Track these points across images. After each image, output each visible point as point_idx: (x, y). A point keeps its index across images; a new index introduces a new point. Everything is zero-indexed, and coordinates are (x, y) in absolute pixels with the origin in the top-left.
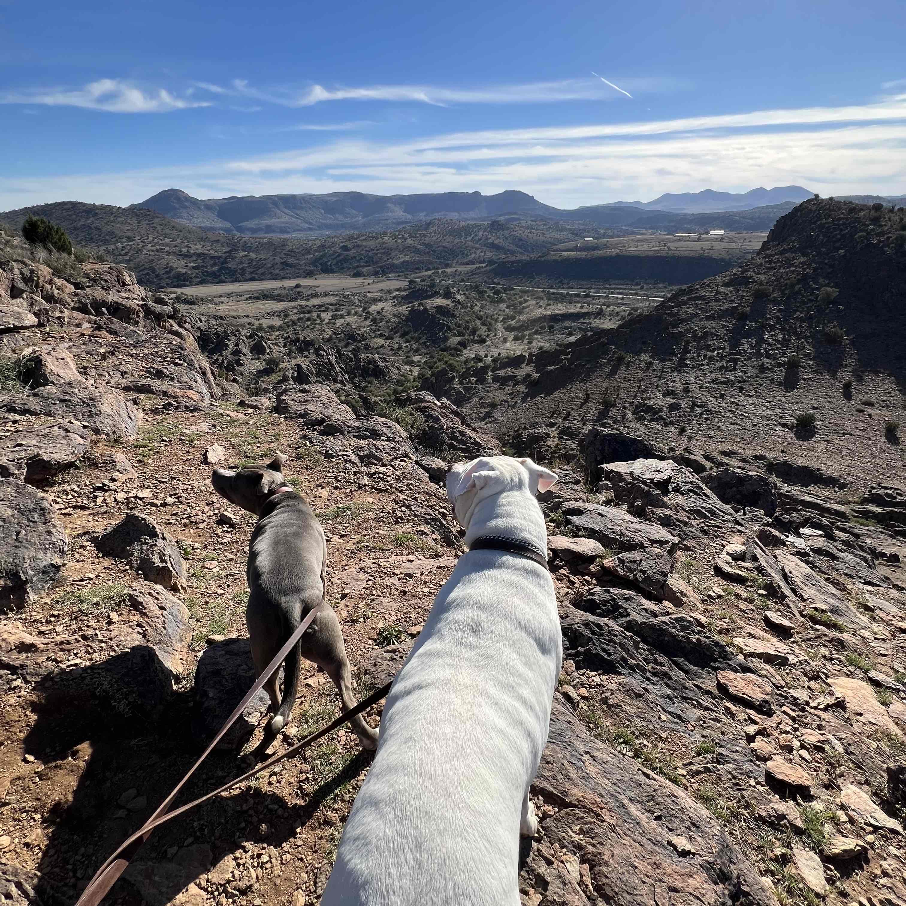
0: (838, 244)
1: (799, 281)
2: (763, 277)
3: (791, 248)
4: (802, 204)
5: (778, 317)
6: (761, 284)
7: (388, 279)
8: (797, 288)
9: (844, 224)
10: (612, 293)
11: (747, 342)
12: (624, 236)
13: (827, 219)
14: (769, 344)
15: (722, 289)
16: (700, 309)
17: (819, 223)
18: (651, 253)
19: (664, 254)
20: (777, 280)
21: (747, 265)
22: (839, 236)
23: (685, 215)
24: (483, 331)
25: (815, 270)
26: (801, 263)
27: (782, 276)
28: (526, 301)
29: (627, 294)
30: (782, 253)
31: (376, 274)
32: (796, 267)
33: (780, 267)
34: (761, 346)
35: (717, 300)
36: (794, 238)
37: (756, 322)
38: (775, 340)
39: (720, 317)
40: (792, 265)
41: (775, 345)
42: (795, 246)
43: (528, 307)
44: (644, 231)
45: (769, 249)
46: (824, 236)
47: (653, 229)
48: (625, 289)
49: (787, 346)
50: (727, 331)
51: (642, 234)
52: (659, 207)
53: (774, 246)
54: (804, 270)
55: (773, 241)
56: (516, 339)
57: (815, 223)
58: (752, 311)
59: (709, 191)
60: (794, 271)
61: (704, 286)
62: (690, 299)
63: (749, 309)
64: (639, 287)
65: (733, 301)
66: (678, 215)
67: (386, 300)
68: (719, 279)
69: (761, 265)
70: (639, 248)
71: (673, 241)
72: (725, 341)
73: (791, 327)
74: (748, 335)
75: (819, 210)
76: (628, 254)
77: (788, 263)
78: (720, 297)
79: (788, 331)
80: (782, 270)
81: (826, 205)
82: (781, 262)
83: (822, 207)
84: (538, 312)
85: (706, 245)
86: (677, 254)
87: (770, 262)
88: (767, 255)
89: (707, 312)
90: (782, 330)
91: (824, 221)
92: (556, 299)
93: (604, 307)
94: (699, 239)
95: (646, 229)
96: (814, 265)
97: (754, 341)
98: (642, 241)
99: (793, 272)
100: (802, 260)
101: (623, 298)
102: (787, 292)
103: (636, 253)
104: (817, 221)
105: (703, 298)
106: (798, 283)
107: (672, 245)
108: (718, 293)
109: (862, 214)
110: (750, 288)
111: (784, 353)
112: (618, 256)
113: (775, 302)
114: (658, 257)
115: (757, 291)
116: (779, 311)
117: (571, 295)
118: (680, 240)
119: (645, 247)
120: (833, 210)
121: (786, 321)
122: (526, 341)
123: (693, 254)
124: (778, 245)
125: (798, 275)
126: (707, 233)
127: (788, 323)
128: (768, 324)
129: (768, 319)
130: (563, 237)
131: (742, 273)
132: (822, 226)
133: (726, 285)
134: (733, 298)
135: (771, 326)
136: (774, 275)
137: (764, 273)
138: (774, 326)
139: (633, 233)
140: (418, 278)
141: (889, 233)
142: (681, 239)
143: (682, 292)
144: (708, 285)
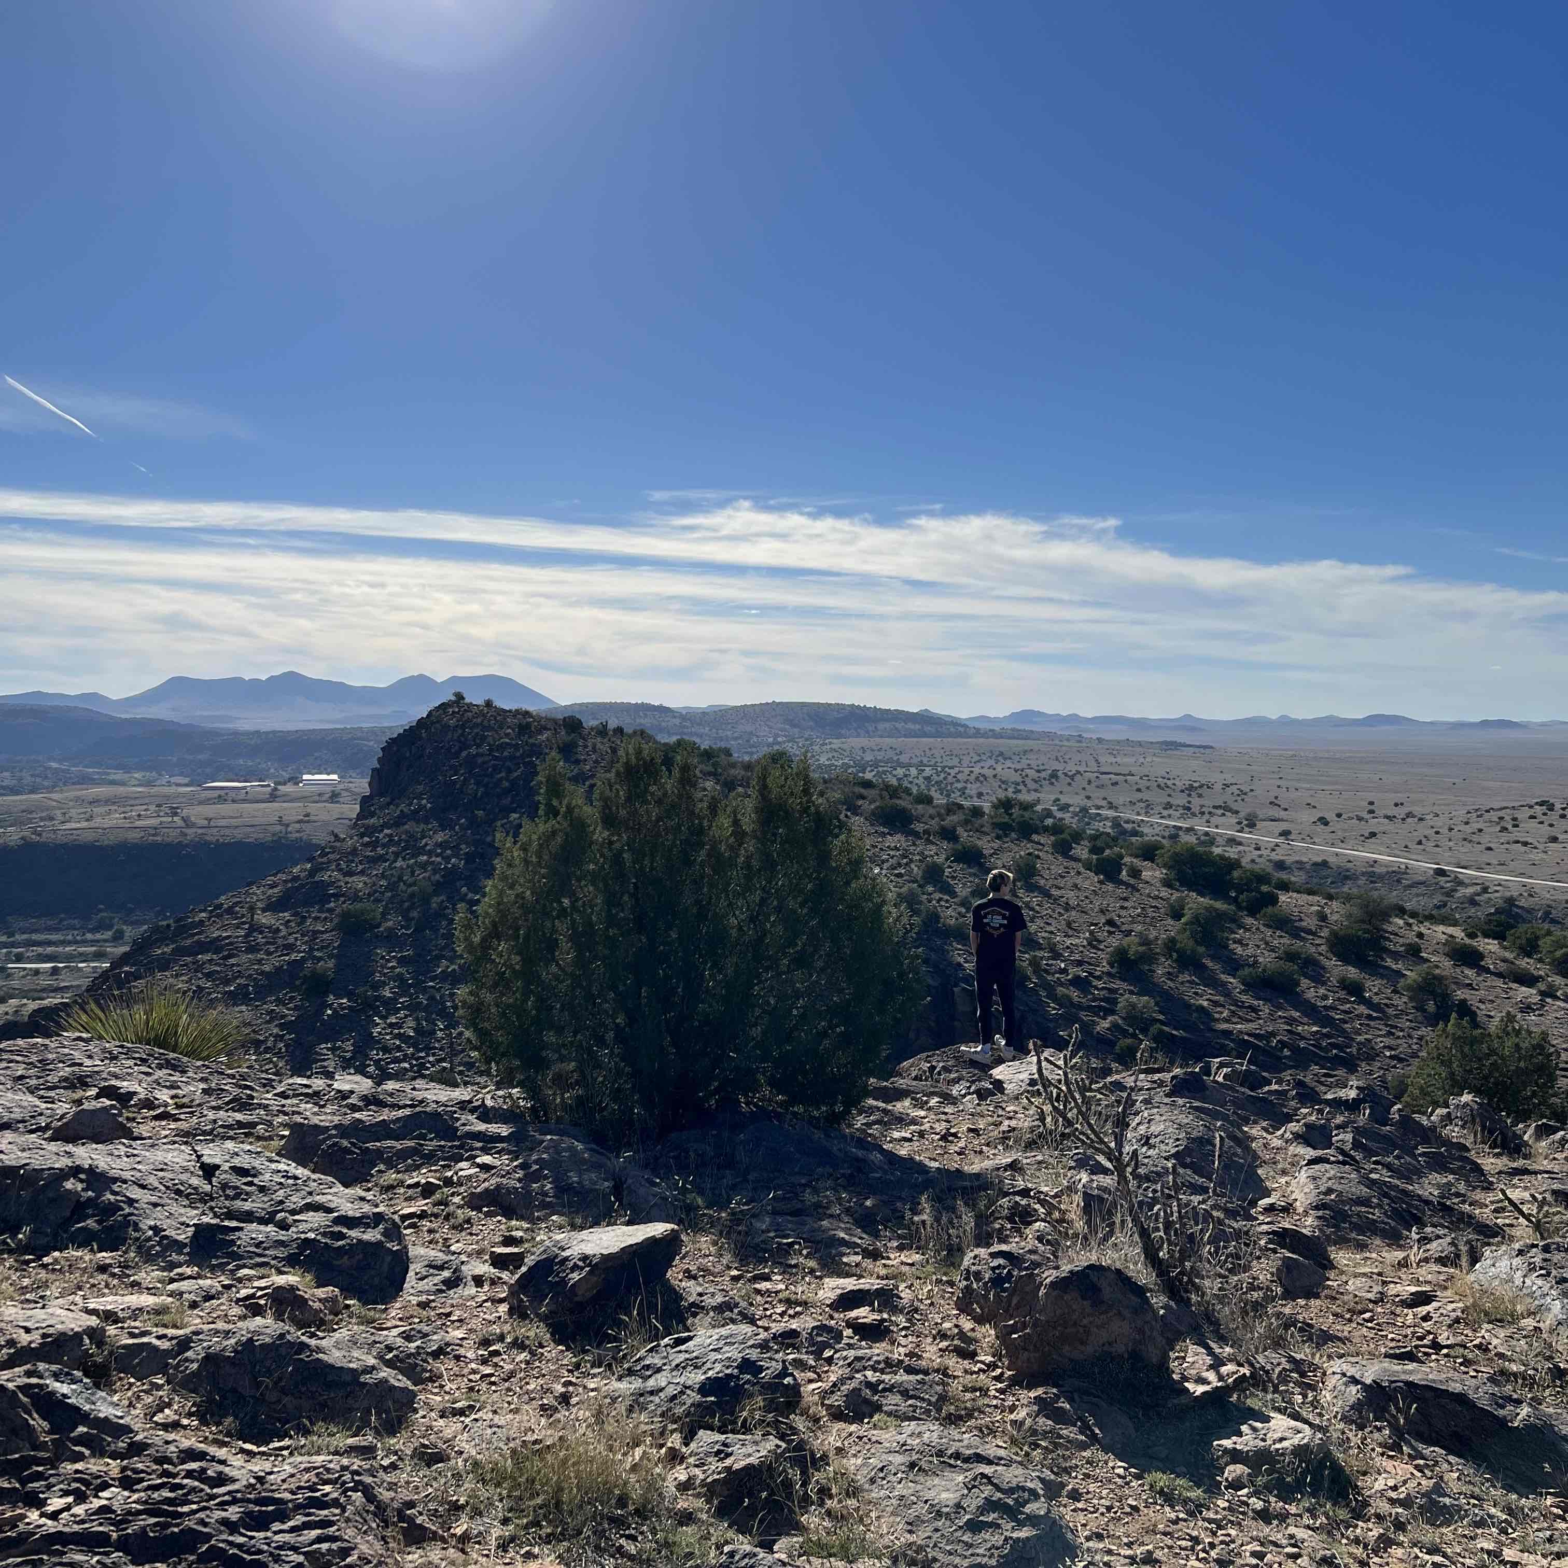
0: (506, 801)
1: (439, 887)
2: (358, 882)
3: (416, 812)
4: (430, 714)
5: (400, 976)
6: (356, 898)
8: (435, 902)
9: (512, 758)
10: (19, 958)
11: (333, 1049)
12: (51, 789)
13: (478, 746)
14: (386, 1050)
15: (265, 919)
16: (208, 976)
17: (464, 754)
18: (134, 836)
19: (172, 836)
20: (392, 887)
21: (322, 855)
22: (506, 784)
23: (236, 733)
25: (469, 858)
26: (440, 845)
27: (400, 878)
29: (69, 958)
30: (398, 822)
32: (430, 853)
33: (397, 855)
34: (366, 1057)
35: (252, 949)
36: (420, 788)
37: (350, 995)
38: (399, 1036)
39: (262, 993)
40: (421, 851)
41: (399, 1048)
42: (422, 808)
44: (118, 776)
45: (372, 815)
46: (478, 783)
47: (150, 769)
48: (64, 943)
49: (428, 1049)
50: (282, 1028)
51: (113, 783)
52: (160, 712)
53: (381, 808)
54: (447, 859)
55: (381, 795)
57: (457, 755)
58: (339, 969)
59: (292, 677)
60: (427, 863)
61: (218, 912)
62: (180, 952)
63: (331, 964)
64: (108, 934)
65: (290, 948)
66: (215, 733)
68: (258, 893)
69: (354, 851)
70: (97, 822)
71: (201, 803)
72: (278, 1054)
73: (432, 998)
74: (332, 1032)
75: (463, 727)
76: (60, 838)
77: (412, 847)
78: (260, 939)
79: (426, 1009)
80: (399, 864)
81: (477, 715)
82: (398, 843)
83: (469, 720)
85: (292, 811)
86: (212, 836)
87: (374, 845)
88: (367, 827)
89: (227, 982)
90: (413, 1008)
91: (473, 751)
94: (273, 796)
95: (127, 769)
96: (465, 849)
97: (349, 1046)
98: (108, 802)
99: (423, 866)
100: (440, 837)
101: (55, 971)
102: (414, 914)
103: (89, 837)
104: (461, 750)
105: (214, 945)
106: (436, 893)
107: (197, 813)
108: (254, 928)
109: (544, 737)
110: (331, 911)
111: (422, 1066)
112: (27, 846)
113: (391, 940)
114: (155, 846)
115: (345, 915)
116: (402, 961)
118: (221, 799)
119: (115, 819)
120: (489, 728)
121: (419, 986)
123: (254, 836)
124: (389, 804)
125: (435, 871)
126: (295, 780)
127: (425, 990)
128: (377, 998)
129: (376, 986)
131: (312, 873)
132: (470, 762)
133: (273, 907)
134: (291, 940)
135: (387, 1002)
136: (383, 876)
137: (362, 872)
138: (394, 1000)
139: (85, 780)
141: (593, 776)
142: (223, 797)
143: (158, 936)
144: (230, 911)
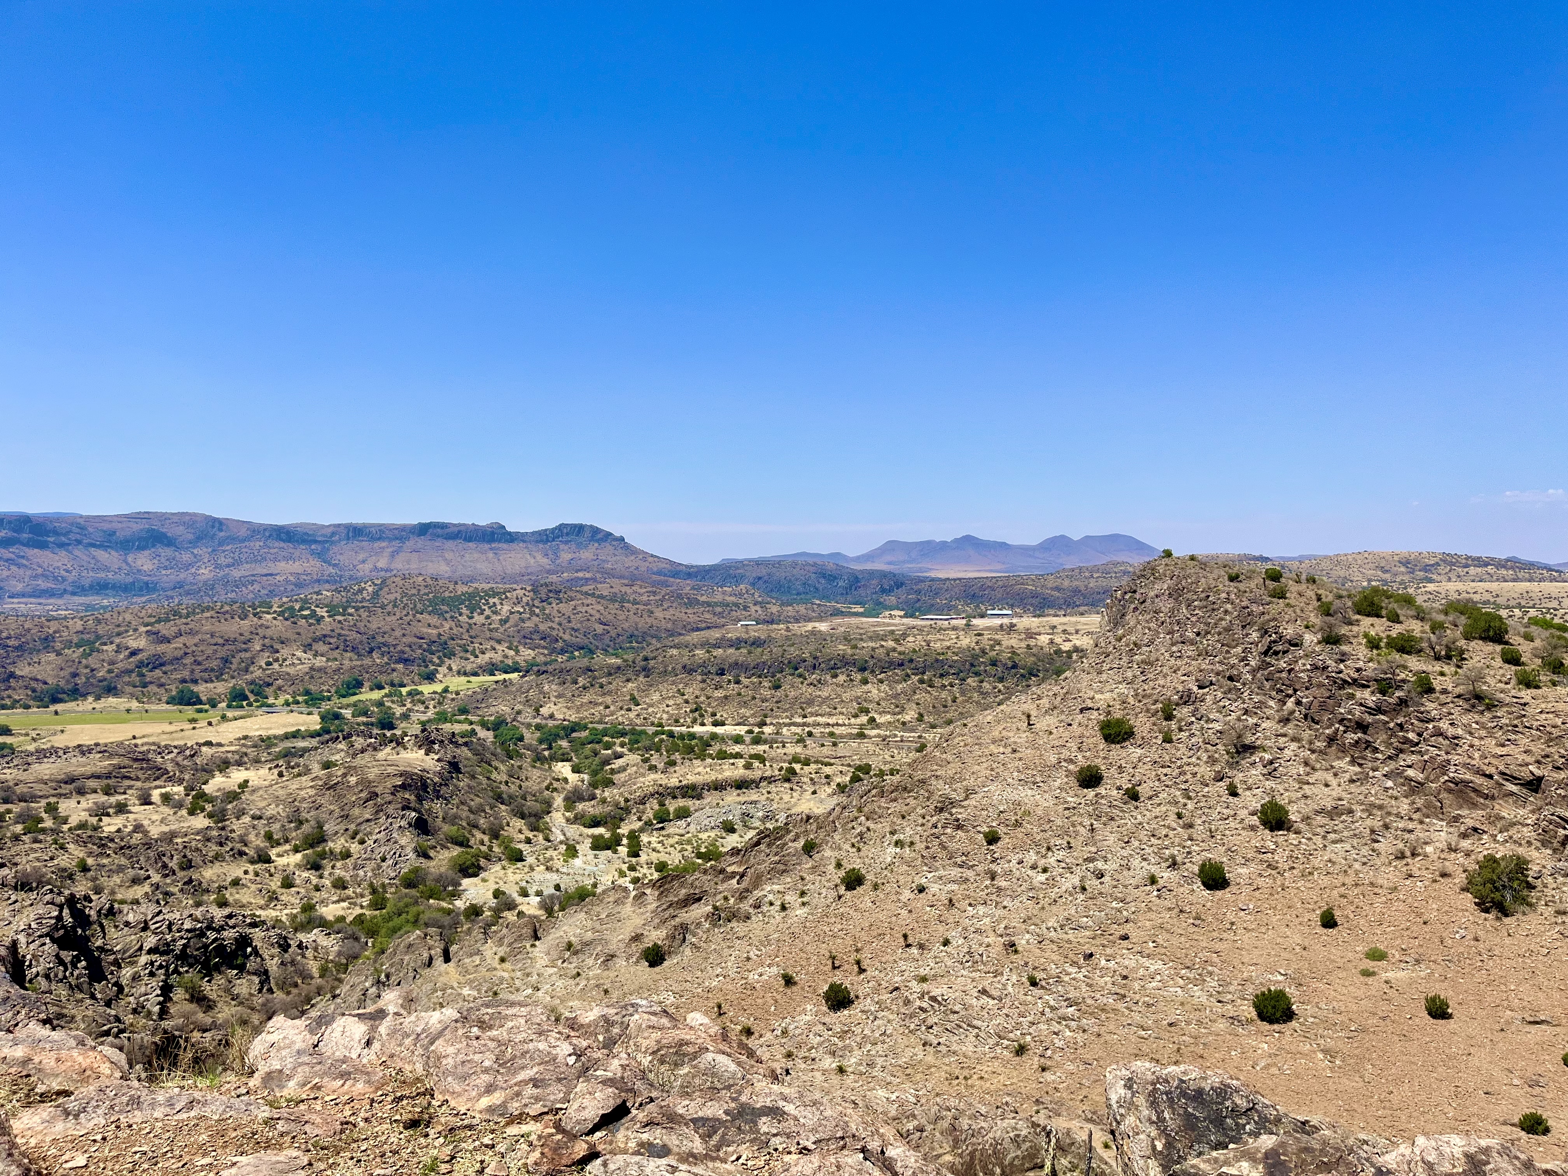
3: (1147, 645)
5: (1157, 777)
6: (1109, 712)
7: (270, 709)
11: (1111, 832)
12: (819, 619)
24: (516, 829)
28: (619, 756)
31: (238, 698)
33: (1137, 679)
43: (623, 769)
44: (857, 609)
51: (856, 615)
56: (598, 845)
58: (1105, 768)
59: (969, 539)
61: (1001, 717)
65: (1063, 748)
67: (257, 761)
78: (1038, 740)
79: (1183, 806)
84: (650, 780)
90: (1172, 805)
92: (690, 750)
93: (797, 767)
94: (967, 627)
97: (1123, 830)
100: (1172, 666)
108: (1032, 731)
109: (1253, 585)
117: (722, 739)
122: (623, 850)
126: (981, 615)
130: (693, 618)
134: (1062, 742)
135: (1150, 798)
138: (1156, 796)
139: (836, 613)
140: (348, 706)
142: (933, 627)
144: (1009, 716)
